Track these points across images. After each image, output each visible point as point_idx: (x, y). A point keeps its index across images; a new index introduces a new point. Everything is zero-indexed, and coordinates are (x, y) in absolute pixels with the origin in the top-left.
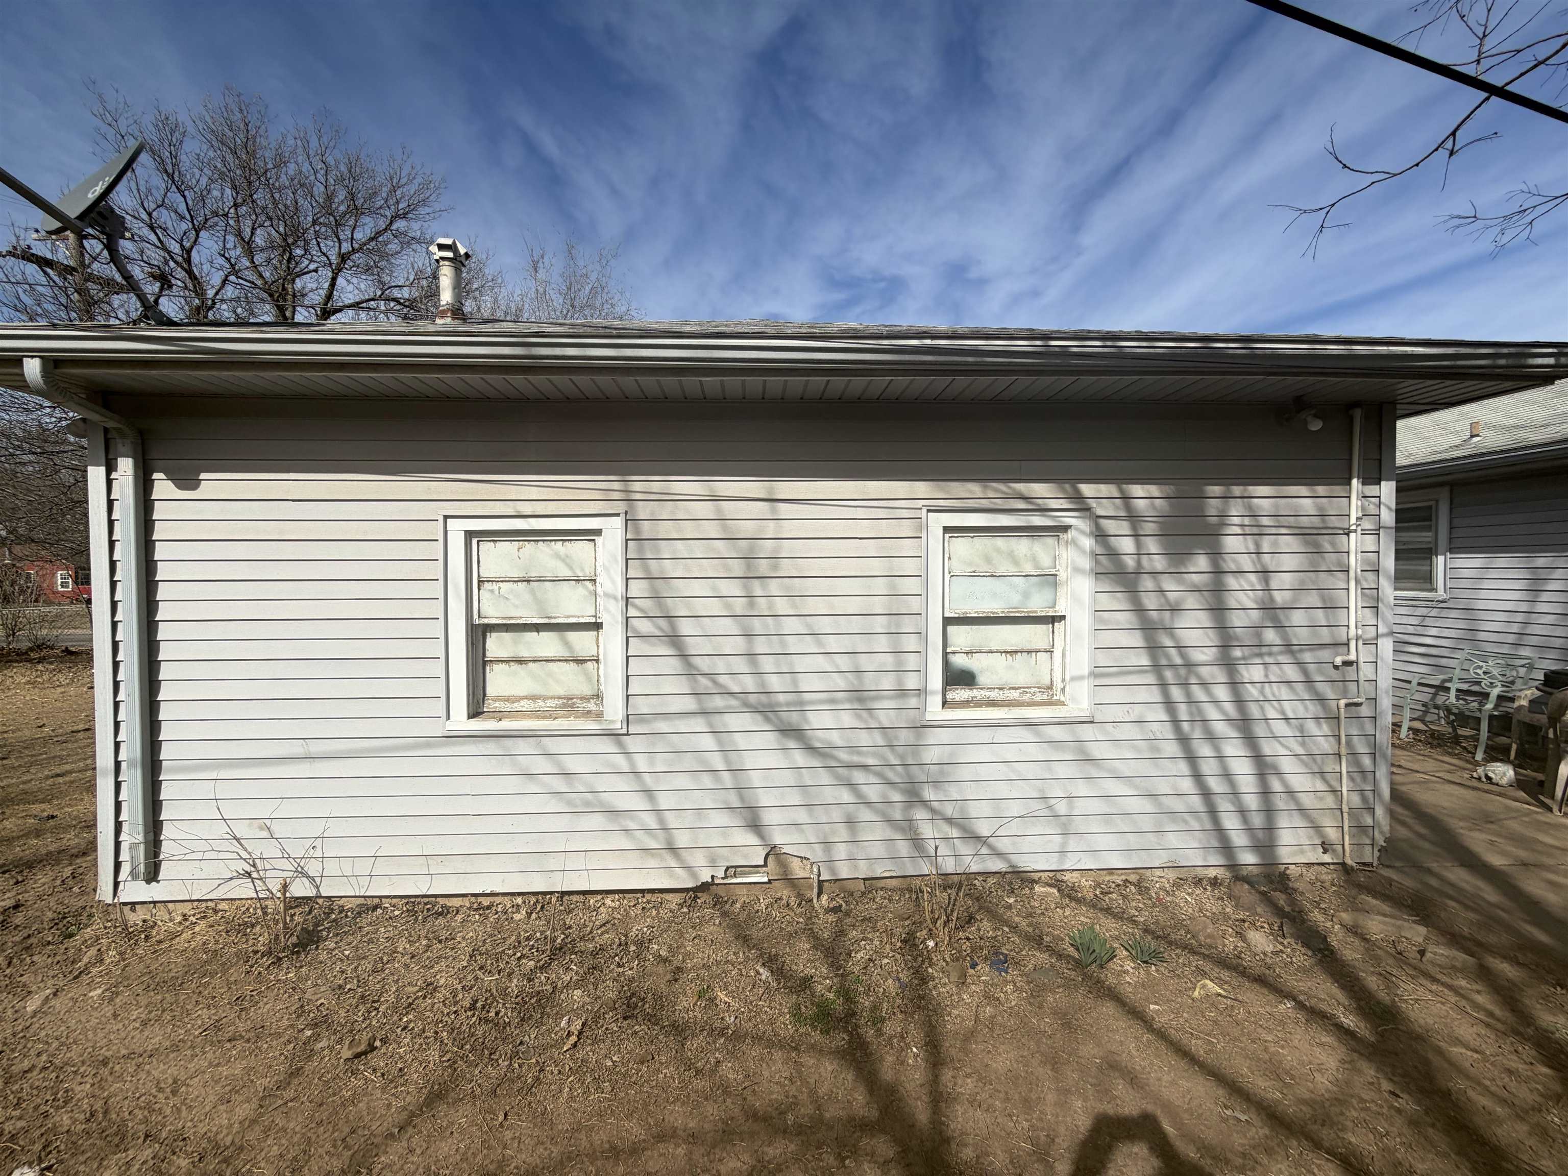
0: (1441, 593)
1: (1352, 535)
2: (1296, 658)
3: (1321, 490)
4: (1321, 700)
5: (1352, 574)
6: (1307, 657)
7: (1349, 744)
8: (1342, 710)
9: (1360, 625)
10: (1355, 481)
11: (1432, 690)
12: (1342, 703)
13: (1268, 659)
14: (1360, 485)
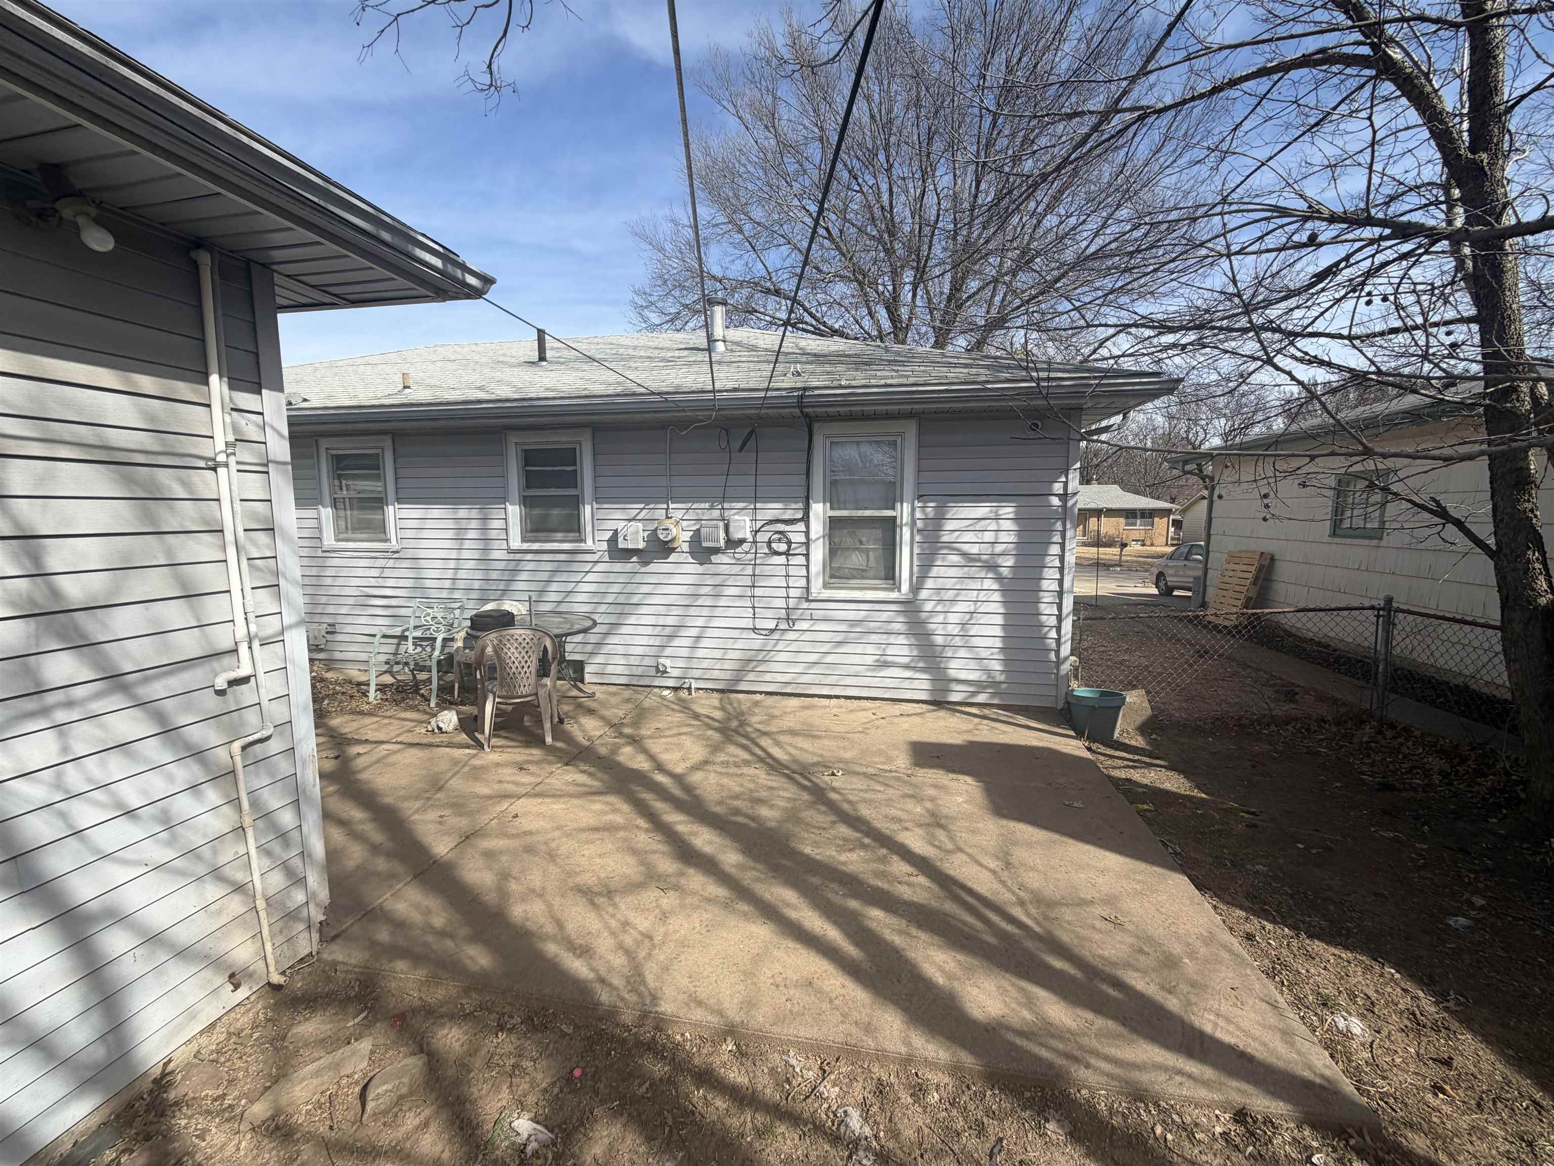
0: (394, 544)
1: (222, 471)
2: (134, 697)
3: (147, 383)
4: (197, 754)
5: (229, 536)
6: (157, 689)
7: (255, 804)
8: (238, 759)
9: (251, 617)
10: (214, 379)
11: (395, 641)
12: (237, 746)
13: (61, 716)
14: (225, 388)
